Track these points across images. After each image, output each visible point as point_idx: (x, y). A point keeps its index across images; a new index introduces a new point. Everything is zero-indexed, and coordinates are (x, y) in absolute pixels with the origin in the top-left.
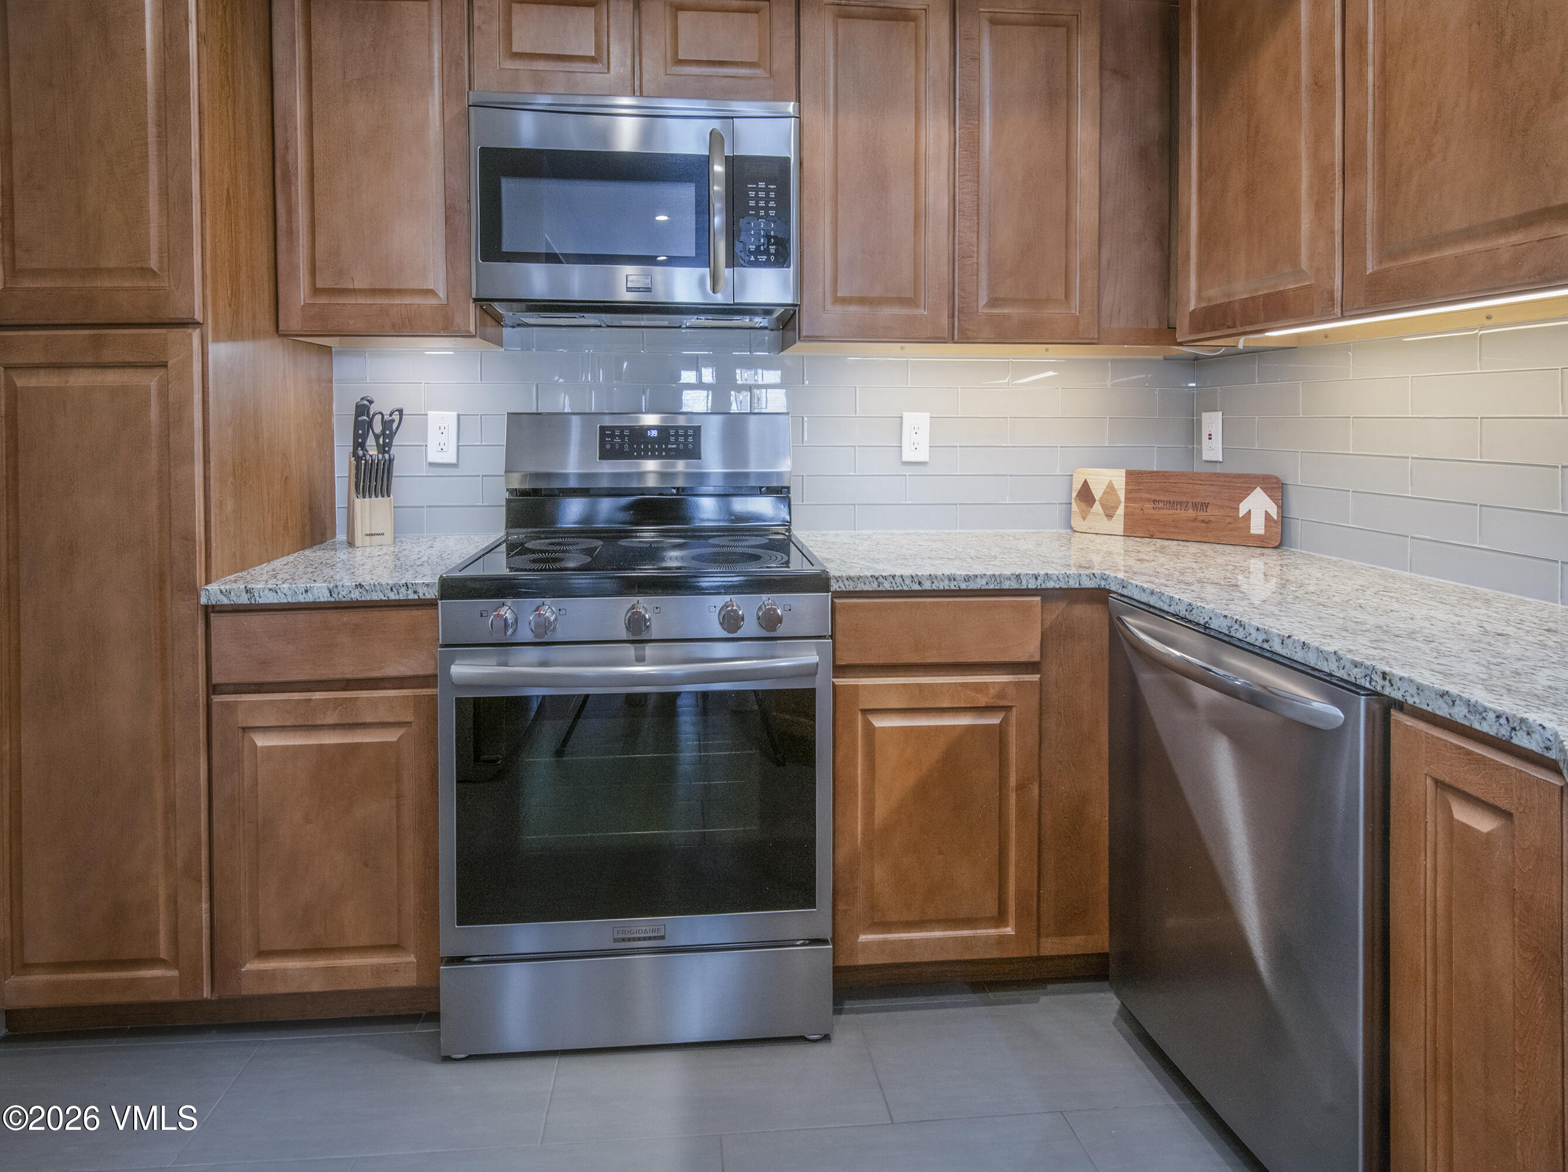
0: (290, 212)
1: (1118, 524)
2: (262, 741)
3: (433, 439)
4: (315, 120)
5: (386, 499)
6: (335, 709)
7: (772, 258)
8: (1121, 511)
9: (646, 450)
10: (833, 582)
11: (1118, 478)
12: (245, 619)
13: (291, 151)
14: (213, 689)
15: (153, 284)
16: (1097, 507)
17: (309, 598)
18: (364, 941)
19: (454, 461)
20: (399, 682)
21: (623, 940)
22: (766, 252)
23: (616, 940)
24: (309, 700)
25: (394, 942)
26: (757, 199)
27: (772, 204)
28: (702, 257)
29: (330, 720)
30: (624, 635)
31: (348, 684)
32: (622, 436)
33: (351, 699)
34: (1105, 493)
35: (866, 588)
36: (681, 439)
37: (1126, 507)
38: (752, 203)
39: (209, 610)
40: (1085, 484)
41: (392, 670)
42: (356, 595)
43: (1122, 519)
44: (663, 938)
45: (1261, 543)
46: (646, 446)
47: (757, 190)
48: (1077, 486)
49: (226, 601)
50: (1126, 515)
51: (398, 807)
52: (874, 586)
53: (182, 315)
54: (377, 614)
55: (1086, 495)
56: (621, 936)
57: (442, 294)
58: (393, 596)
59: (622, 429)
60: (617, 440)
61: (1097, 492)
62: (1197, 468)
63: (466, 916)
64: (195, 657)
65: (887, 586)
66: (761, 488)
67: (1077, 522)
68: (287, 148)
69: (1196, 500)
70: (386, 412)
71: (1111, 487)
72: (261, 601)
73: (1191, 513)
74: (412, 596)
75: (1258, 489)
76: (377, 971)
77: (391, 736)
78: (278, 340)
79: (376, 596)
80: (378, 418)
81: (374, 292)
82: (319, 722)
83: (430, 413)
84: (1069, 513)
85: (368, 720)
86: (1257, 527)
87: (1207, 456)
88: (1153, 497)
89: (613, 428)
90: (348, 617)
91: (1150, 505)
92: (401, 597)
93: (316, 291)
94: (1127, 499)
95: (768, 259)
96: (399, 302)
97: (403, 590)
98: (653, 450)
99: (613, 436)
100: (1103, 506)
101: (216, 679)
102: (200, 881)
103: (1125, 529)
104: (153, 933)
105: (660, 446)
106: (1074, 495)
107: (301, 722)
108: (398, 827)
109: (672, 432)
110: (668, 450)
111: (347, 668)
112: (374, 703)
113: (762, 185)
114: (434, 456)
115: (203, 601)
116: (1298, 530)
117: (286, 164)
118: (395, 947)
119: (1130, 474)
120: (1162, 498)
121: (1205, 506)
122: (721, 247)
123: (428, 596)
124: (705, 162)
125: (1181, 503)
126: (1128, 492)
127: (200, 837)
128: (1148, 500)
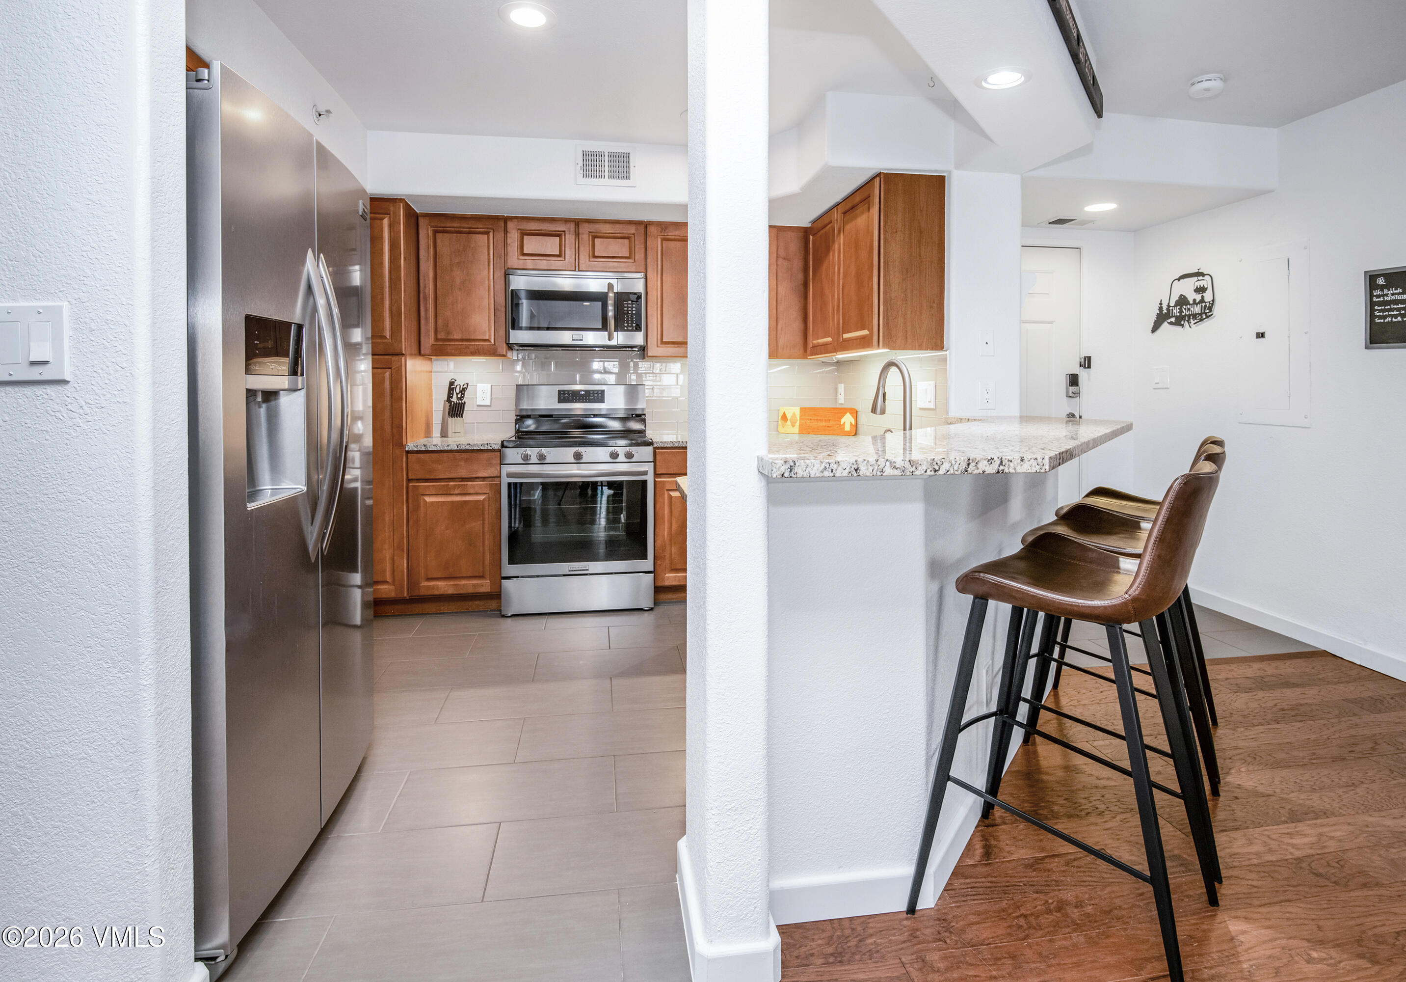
0: (426, 311)
1: (796, 429)
2: (428, 499)
3: (479, 394)
4: (438, 277)
5: (461, 418)
6: (458, 488)
7: (634, 328)
8: (798, 424)
9: (579, 399)
10: (655, 443)
11: (797, 411)
12: (422, 456)
13: (427, 289)
14: (409, 480)
15: (384, 341)
16: (789, 422)
17: (449, 448)
18: (469, 574)
19: (489, 404)
20: (484, 479)
21: (572, 571)
22: (632, 326)
23: (569, 571)
24: (448, 485)
25: (481, 575)
26: (628, 307)
27: (634, 309)
28: (604, 327)
29: (456, 492)
30: (573, 461)
31: (463, 479)
32: (568, 394)
33: (465, 485)
34: (792, 417)
35: (668, 446)
36: (596, 395)
37: (800, 422)
38: (626, 309)
39: (408, 452)
40: (784, 413)
41: (480, 475)
42: (467, 447)
43: (798, 427)
44: (588, 570)
45: (848, 434)
46: (579, 398)
47: (628, 304)
48: (781, 414)
49: (416, 449)
50: (800, 425)
51: (483, 524)
52: (672, 445)
53: (398, 351)
54: (474, 454)
55: (784, 417)
56: (572, 569)
57: (492, 341)
58: (482, 448)
59: (568, 391)
60: (566, 395)
61: (789, 416)
62: (838, 406)
63: (511, 561)
64: (402, 469)
65: (676, 445)
66: (632, 415)
67: (781, 429)
68: (425, 287)
69: (826, 419)
70: (462, 385)
71: (794, 414)
72: (430, 449)
73: (824, 424)
74: (490, 448)
75: (848, 413)
76: (475, 586)
77: (482, 498)
78: (421, 357)
79: (475, 448)
80: (458, 387)
81: (462, 340)
82: (452, 493)
83: (478, 385)
84: (778, 425)
85: (472, 492)
86: (847, 428)
87: (840, 402)
88: (810, 418)
89: (564, 391)
90: (464, 455)
91: (808, 421)
92: (485, 448)
93: (437, 339)
94: (800, 419)
95: (633, 329)
96: (473, 344)
97: (486, 446)
98: (583, 400)
99: (564, 394)
100: (791, 422)
101: (410, 477)
102: (404, 551)
103: (799, 431)
104: (384, 571)
105: (586, 398)
106: (780, 418)
107: (445, 492)
108: (483, 531)
109: (591, 392)
110: (589, 399)
111: (463, 473)
112: (474, 486)
113: (630, 302)
114: (480, 402)
115: (407, 449)
116: (861, 429)
117: (425, 293)
118: (482, 577)
119: (801, 409)
120: (813, 418)
121: (829, 421)
122: (612, 323)
123: (496, 448)
124: (606, 295)
125: (820, 420)
126: (801, 416)
127: (404, 535)
128: (808, 419)
